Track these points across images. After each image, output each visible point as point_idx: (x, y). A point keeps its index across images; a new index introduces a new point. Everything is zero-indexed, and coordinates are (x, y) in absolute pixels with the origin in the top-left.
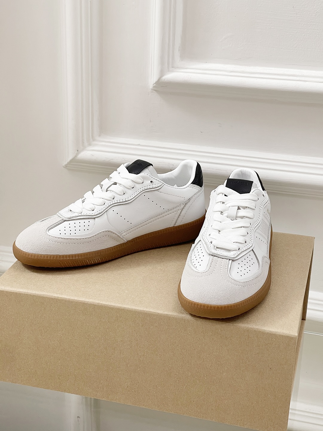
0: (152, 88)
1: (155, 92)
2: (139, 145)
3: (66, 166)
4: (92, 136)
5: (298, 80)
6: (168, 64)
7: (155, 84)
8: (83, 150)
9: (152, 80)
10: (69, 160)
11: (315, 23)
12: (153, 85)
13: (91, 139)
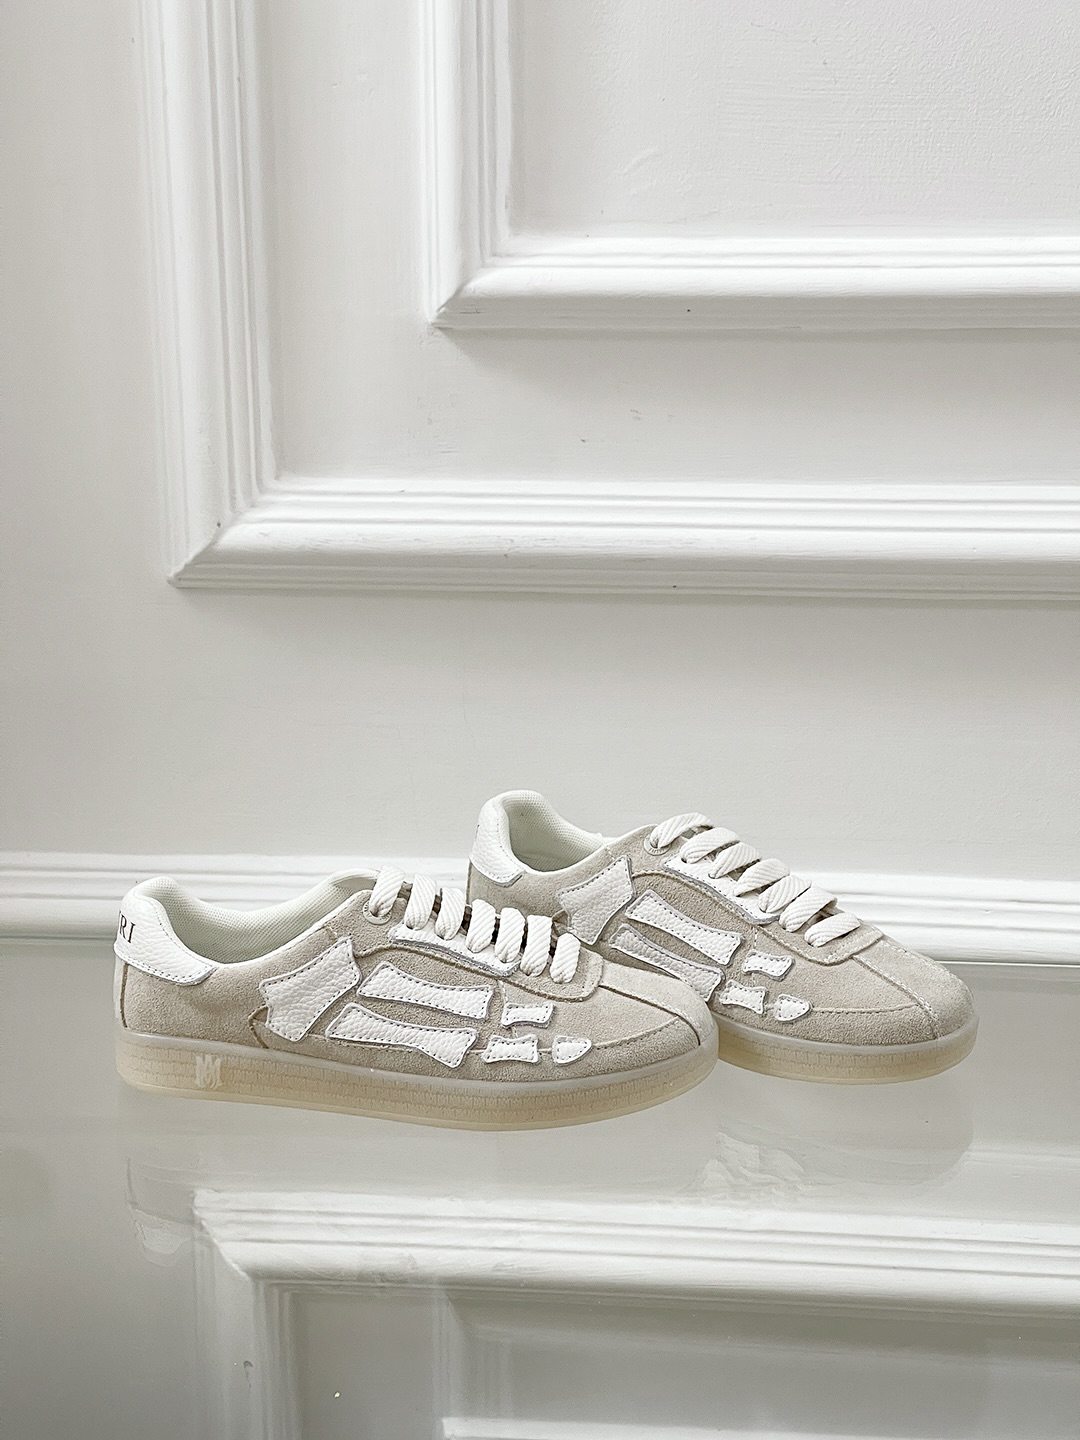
0: (432, 321)
1: (439, 332)
2: (402, 493)
3: (178, 580)
4: (259, 480)
6: (480, 246)
7: (443, 306)
8: (234, 521)
9: (433, 296)
10: (191, 556)
11: (886, 106)
12: (439, 309)
13: (255, 489)
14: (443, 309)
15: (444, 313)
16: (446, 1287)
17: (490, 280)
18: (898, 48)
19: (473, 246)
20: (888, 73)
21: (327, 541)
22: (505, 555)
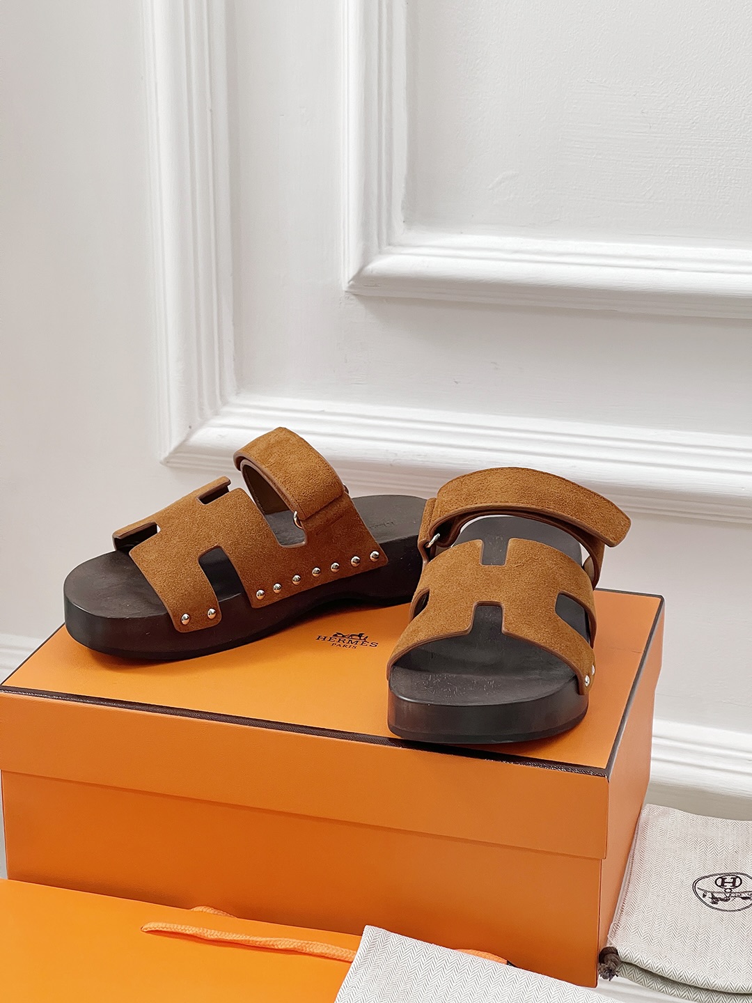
0: (346, 290)
1: (353, 297)
2: (322, 412)
3: (167, 462)
4: (222, 396)
5: (656, 268)
6: (378, 238)
7: (351, 280)
8: (201, 425)
9: (348, 271)
10: (172, 448)
11: (689, 147)
12: (349, 282)
13: (219, 403)
14: (351, 282)
15: (353, 284)
17: (384, 263)
18: (700, 103)
19: (373, 237)
20: (691, 121)
22: (391, 465)
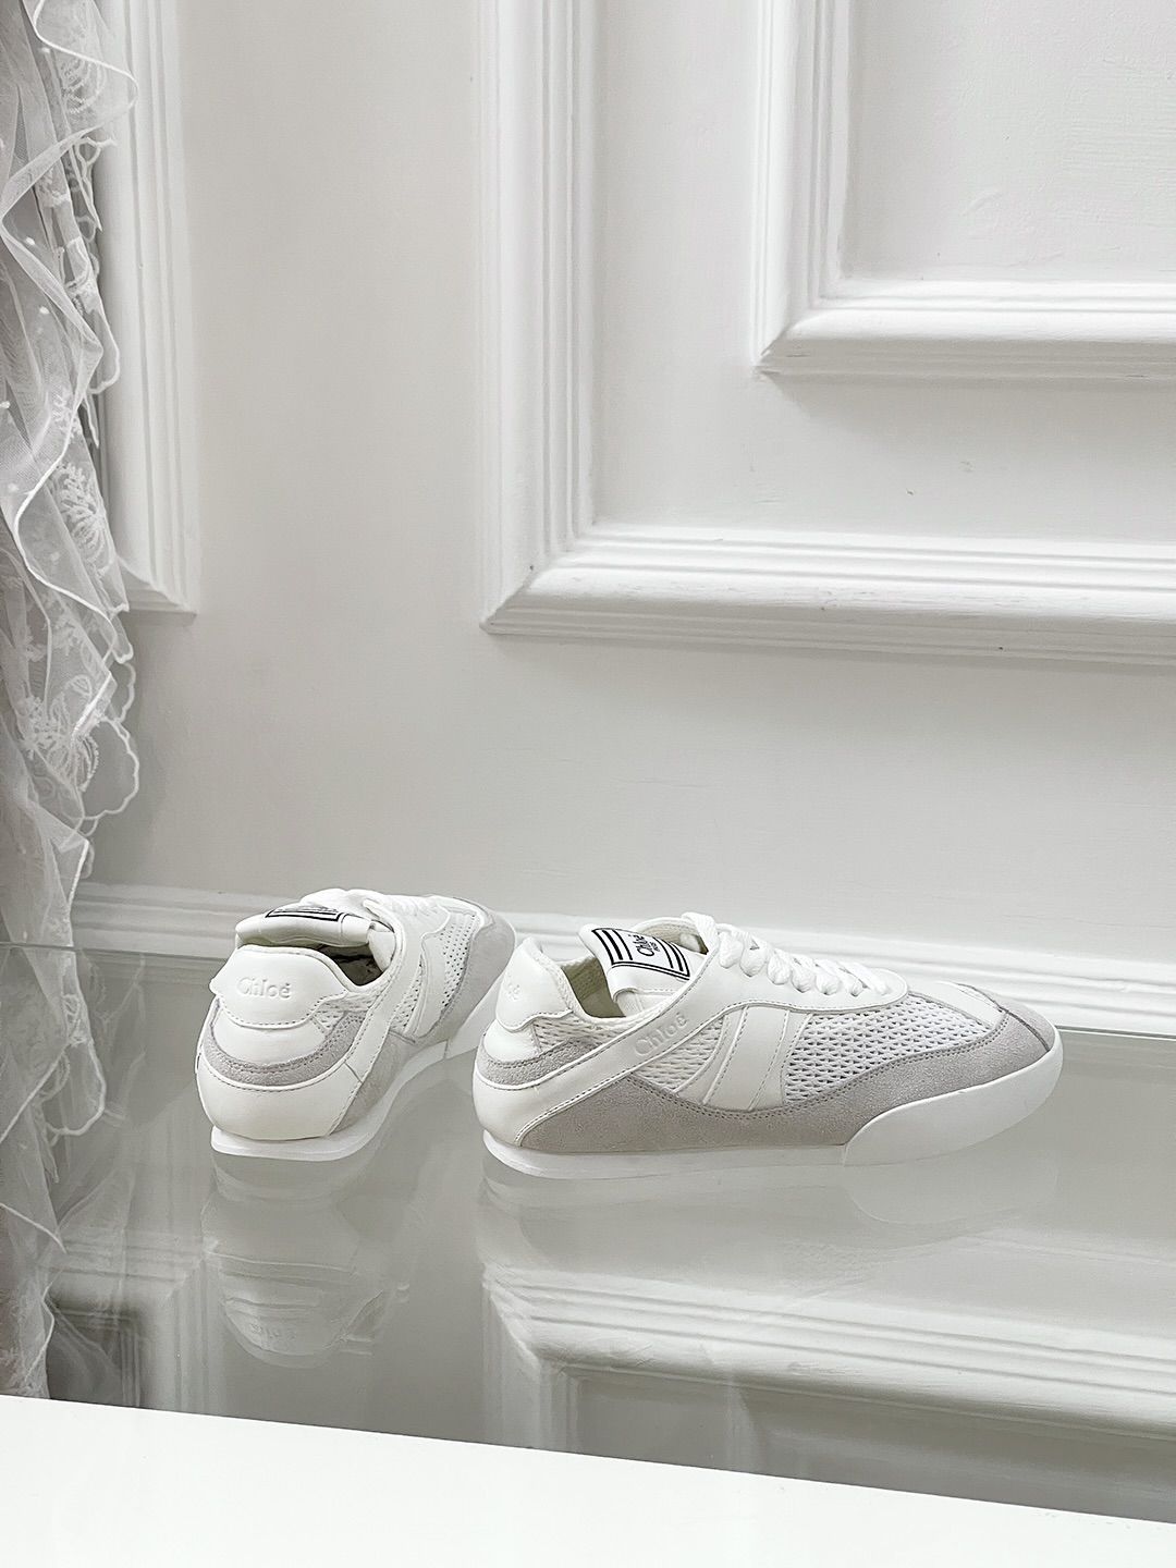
0: (757, 365)
1: (764, 377)
2: (719, 542)
3: (491, 625)
4: (575, 522)
6: (809, 287)
7: (768, 348)
8: (547, 566)
9: (762, 337)
10: (502, 601)
12: (764, 352)
13: (571, 533)
14: (768, 352)
15: (768, 355)
16: (737, 1385)
17: (814, 323)
19: (802, 286)
21: (640, 588)
22: (823, 609)
